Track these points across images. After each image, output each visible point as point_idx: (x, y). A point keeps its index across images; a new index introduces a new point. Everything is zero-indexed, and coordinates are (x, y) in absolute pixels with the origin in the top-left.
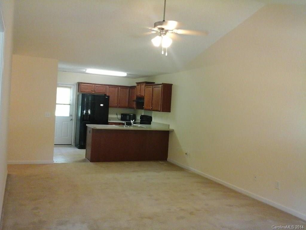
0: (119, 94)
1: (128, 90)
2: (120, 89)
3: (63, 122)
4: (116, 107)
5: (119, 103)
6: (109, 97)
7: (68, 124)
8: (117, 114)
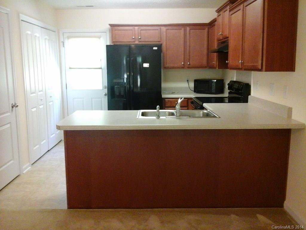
0: (188, 41)
1: (206, 31)
2: (190, 32)
3: (93, 99)
4: (183, 67)
5: (189, 59)
6: (160, 47)
7: (101, 101)
8: (188, 81)
